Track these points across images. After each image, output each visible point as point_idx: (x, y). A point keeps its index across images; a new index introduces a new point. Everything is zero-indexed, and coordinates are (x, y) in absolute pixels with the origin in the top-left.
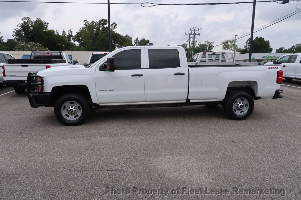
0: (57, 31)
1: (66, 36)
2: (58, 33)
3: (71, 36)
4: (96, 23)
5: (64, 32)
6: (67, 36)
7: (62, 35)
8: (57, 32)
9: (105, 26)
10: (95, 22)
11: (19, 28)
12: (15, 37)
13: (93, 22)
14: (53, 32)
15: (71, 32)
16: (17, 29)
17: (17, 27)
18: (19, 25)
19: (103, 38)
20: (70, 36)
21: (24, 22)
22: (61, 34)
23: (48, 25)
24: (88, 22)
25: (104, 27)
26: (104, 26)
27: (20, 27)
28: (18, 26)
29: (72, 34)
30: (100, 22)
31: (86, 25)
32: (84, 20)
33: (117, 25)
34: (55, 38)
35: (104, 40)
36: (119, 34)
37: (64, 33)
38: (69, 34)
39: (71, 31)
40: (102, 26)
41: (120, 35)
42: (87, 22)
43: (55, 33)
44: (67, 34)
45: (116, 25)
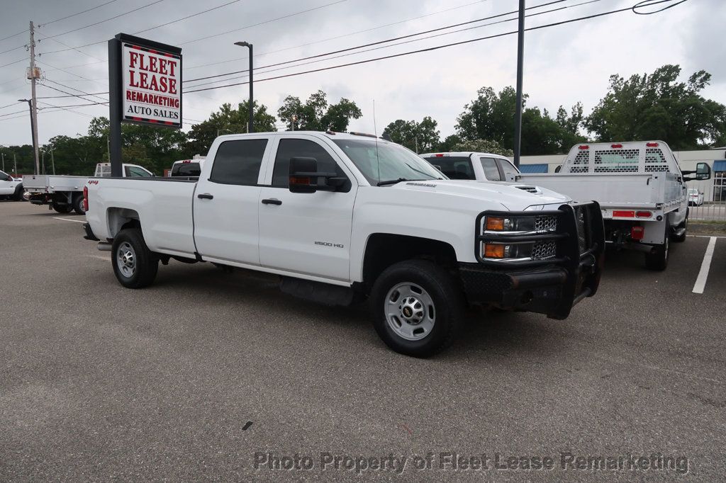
0: (545, 110)
1: (566, 119)
2: (548, 115)
3: (580, 118)
4: (644, 79)
5: (564, 111)
6: (569, 119)
7: (556, 118)
8: (546, 114)
9: (671, 84)
10: (642, 77)
11: (468, 111)
12: (458, 130)
13: (635, 78)
14: (538, 112)
15: (580, 109)
16: (464, 114)
17: (464, 110)
18: (469, 106)
19: (655, 117)
20: (576, 119)
21: (480, 98)
22: (553, 116)
23: (527, 99)
24: (622, 79)
25: (668, 87)
26: (667, 85)
27: (470, 108)
28: (466, 106)
29: (580, 114)
30: (655, 76)
31: (616, 89)
32: (612, 76)
33: (710, 75)
34: (539, 127)
35: (660, 121)
36: (709, 101)
37: (562, 114)
38: (574, 116)
39: (581, 106)
40: (663, 85)
41: (714, 103)
42: (619, 79)
43: (542, 114)
44: (570, 116)
45: (708, 76)
